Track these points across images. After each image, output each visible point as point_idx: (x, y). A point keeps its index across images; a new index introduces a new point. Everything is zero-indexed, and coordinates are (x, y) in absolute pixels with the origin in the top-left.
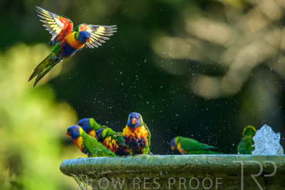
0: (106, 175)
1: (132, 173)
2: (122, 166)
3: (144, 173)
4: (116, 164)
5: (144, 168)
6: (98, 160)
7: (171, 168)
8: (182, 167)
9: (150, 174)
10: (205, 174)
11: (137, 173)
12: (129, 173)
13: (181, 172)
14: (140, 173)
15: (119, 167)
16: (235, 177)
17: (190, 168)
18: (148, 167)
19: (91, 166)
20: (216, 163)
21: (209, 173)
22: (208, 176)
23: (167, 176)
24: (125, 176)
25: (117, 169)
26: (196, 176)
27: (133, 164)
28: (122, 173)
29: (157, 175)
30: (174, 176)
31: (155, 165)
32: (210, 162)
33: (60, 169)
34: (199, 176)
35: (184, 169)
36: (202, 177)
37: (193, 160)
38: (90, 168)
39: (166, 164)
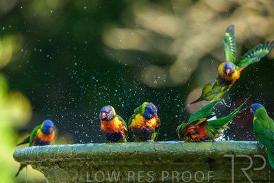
0: (58, 163)
1: (83, 160)
2: (73, 153)
3: (94, 160)
4: (67, 152)
5: (94, 156)
6: (51, 148)
7: (120, 155)
8: (131, 154)
9: (100, 161)
10: (153, 161)
11: (87, 160)
12: (79, 161)
13: (129, 159)
14: (90, 160)
15: (70, 155)
16: (181, 163)
17: (138, 155)
18: (98, 153)
20: (163, 150)
21: (156, 160)
22: (155, 162)
23: (117, 162)
24: (75, 163)
25: (68, 157)
26: (144, 163)
27: (84, 151)
28: (73, 160)
29: (107, 162)
30: (123, 162)
31: (105, 152)
32: (157, 149)
33: (14, 156)
34: (147, 163)
35: (132, 156)
36: (150, 164)
37: (141, 147)
38: (42, 155)
39: (115, 152)
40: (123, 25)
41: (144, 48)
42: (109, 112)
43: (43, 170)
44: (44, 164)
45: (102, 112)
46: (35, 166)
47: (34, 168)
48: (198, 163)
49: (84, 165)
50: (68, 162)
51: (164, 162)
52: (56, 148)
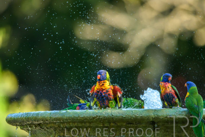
0: (39, 125)
1: (58, 123)
2: (51, 118)
3: (66, 123)
4: (46, 117)
5: (66, 119)
6: (34, 113)
7: (86, 119)
8: (94, 118)
9: (71, 123)
10: (110, 123)
11: (61, 123)
12: (56, 123)
13: (92, 122)
14: (63, 123)
15: (49, 118)
16: (131, 125)
17: (99, 119)
18: (69, 117)
19: (28, 118)
20: (118, 115)
21: (113, 123)
22: (112, 124)
23: (83, 124)
24: (52, 125)
25: (47, 120)
26: (103, 124)
27: (59, 116)
28: (50, 123)
29: (76, 124)
30: (88, 125)
31: (74, 117)
32: (113, 115)
33: (6, 120)
34: (106, 125)
35: (95, 120)
36: (108, 125)
37: (102, 113)
38: (28, 120)
39: (82, 116)
43: (28, 130)
46: (22, 127)
47: (21, 129)
48: (144, 125)
49: (59, 126)
50: (47, 124)
51: (119, 124)
52: (38, 114)
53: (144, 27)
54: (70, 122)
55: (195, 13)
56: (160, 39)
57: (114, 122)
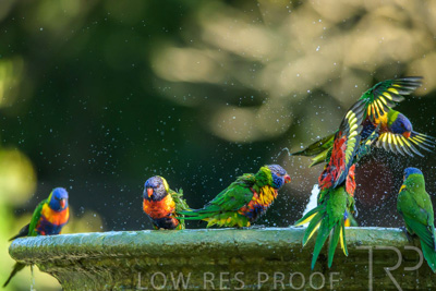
0: (80, 262)
1: (119, 257)
2: (104, 247)
3: (138, 257)
4: (94, 245)
5: (138, 250)
6: (68, 238)
7: (179, 249)
8: (196, 247)
9: (147, 259)
10: (231, 258)
11: (127, 257)
12: (114, 258)
13: (193, 256)
14: (132, 257)
15: (100, 248)
17: (207, 249)
18: (144, 246)
19: (56, 248)
20: (248, 241)
21: (237, 257)
22: (235, 261)
23: (174, 261)
24: (107, 262)
25: (96, 252)
26: (216, 261)
27: (121, 243)
28: (103, 258)
29: (158, 260)
30: (183, 261)
31: (155, 245)
32: (238, 240)
34: (221, 263)
35: (198, 250)
36: (226, 263)
37: (212, 237)
38: (56, 250)
39: (171, 244)
40: (182, 43)
41: (216, 80)
42: (158, 186)
43: (56, 273)
44: (57, 264)
45: (147, 187)
46: (44, 266)
47: (41, 270)
49: (122, 265)
50: (97, 259)
51: (249, 260)
52: (77, 239)
53: (301, 55)
54: (145, 256)
55: (409, 24)
56: (335, 80)
57: (240, 257)
